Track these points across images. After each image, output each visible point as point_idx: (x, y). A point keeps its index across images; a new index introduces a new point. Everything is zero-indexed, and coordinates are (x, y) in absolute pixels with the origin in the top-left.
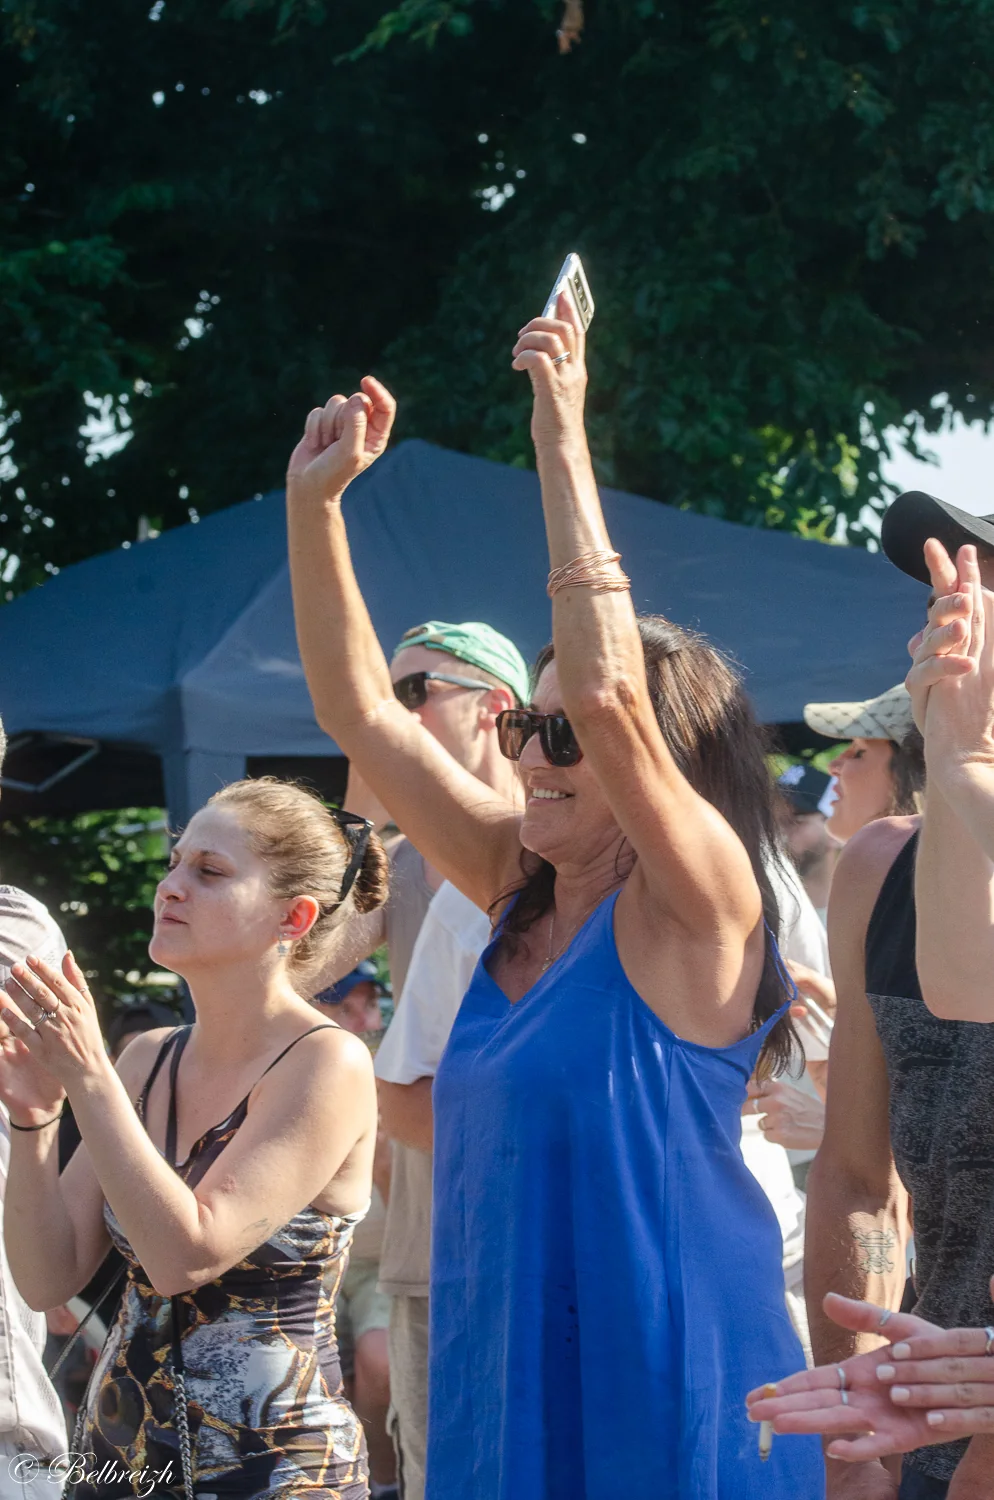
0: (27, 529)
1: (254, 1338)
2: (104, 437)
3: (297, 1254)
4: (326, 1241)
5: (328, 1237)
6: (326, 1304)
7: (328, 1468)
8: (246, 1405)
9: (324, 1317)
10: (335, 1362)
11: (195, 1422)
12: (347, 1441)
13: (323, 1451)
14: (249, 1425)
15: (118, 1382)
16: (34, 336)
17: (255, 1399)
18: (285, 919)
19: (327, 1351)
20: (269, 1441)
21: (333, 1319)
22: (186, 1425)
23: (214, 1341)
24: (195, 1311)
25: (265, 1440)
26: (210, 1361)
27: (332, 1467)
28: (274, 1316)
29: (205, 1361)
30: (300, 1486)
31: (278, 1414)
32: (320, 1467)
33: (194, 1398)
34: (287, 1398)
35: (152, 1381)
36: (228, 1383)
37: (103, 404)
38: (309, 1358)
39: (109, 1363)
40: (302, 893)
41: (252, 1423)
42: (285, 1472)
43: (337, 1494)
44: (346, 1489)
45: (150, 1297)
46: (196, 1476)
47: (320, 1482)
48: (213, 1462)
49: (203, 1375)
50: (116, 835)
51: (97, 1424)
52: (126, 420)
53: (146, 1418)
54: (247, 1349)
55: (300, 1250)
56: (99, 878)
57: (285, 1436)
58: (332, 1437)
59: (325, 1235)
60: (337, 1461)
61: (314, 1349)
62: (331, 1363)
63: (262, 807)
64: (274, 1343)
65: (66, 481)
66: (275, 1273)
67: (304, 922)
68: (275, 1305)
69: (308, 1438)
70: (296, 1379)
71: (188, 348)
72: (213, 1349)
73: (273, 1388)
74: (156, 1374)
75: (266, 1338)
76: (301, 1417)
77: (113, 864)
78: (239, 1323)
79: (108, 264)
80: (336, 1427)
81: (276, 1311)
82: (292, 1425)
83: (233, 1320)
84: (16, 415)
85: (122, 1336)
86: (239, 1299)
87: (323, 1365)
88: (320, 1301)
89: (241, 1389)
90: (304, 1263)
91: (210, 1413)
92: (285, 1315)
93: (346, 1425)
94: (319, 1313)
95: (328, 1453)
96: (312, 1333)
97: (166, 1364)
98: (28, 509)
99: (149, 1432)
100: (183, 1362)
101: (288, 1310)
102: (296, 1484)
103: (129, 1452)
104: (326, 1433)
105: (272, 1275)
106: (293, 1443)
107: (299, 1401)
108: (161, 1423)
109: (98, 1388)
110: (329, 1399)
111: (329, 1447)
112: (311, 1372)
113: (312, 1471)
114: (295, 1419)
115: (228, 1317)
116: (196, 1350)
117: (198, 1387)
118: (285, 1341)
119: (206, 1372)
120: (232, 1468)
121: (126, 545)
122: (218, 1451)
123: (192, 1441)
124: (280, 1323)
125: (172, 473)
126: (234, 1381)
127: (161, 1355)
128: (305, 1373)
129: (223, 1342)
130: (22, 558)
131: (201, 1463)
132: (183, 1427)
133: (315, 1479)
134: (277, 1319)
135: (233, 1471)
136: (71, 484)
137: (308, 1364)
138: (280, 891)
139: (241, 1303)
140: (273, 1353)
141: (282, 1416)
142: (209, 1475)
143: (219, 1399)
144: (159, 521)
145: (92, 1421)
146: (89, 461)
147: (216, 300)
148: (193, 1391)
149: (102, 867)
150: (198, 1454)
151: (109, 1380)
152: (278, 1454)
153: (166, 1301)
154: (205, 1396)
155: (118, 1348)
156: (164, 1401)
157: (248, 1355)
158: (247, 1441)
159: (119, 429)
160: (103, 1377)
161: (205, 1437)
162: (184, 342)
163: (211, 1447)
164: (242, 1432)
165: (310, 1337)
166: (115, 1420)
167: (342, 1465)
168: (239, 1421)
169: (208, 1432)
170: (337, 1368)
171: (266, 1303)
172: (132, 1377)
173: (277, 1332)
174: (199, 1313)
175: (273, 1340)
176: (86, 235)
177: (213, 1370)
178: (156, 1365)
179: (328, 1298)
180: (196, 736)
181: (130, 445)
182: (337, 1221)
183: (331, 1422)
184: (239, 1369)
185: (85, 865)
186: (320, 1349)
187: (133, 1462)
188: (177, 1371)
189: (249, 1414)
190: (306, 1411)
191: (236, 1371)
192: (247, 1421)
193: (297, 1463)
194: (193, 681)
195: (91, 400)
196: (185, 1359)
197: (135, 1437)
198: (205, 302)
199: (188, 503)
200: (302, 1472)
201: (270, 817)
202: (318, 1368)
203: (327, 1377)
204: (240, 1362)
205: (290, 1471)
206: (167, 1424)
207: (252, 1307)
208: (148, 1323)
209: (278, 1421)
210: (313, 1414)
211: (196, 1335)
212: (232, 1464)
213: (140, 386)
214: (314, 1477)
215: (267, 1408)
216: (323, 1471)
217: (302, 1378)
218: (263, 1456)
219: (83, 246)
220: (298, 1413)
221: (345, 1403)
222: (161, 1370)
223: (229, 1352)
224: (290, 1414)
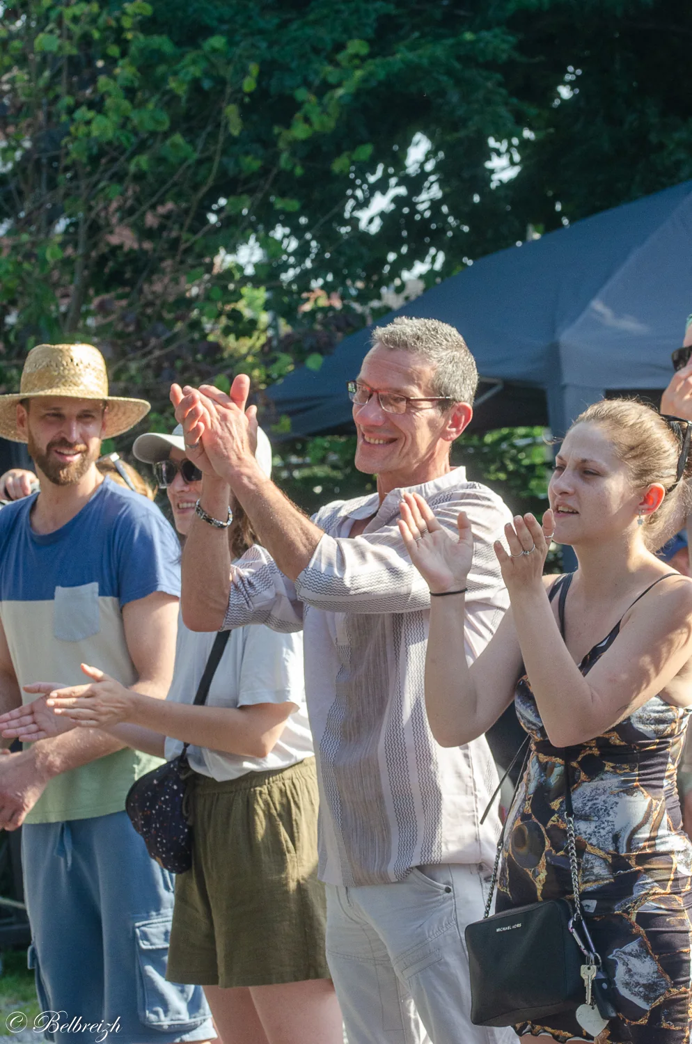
0: (450, 234)
1: (621, 792)
2: (503, 169)
3: (654, 735)
4: (674, 725)
5: (675, 722)
6: (672, 768)
7: (674, 880)
8: (616, 838)
9: (670, 777)
10: (677, 806)
11: (581, 850)
12: (686, 862)
13: (670, 869)
14: (618, 852)
15: (526, 824)
16: (454, 97)
17: (622, 834)
18: (643, 501)
19: (671, 800)
20: (632, 862)
21: (675, 777)
22: (575, 853)
23: (593, 794)
24: (580, 772)
25: (630, 862)
26: (591, 808)
27: (676, 880)
28: (635, 776)
29: (587, 808)
30: (654, 894)
31: (638, 843)
32: (668, 880)
33: (580, 834)
34: (645, 833)
35: (550, 823)
36: (604, 823)
37: (503, 146)
38: (659, 804)
39: (519, 810)
40: (653, 482)
41: (620, 850)
42: (644, 884)
43: (680, 899)
44: (686, 895)
45: (547, 762)
46: (582, 888)
47: (668, 890)
48: (594, 878)
49: (586, 818)
50: (513, 446)
51: (511, 853)
52: (517, 158)
53: (546, 849)
54: (616, 799)
55: (656, 732)
56: (502, 476)
57: (643, 859)
58: (676, 858)
59: (673, 721)
60: (679, 876)
61: (663, 798)
62: (675, 807)
63: (620, 424)
64: (635, 794)
65: (476, 199)
66: (637, 748)
67: (655, 502)
68: (637, 769)
69: (659, 860)
70: (650, 819)
71: (560, 106)
72: (592, 800)
73: (635, 826)
74: (553, 818)
75: (630, 791)
76: (654, 845)
77: (511, 467)
78: (610, 781)
79: (505, 46)
80: (679, 852)
81: (637, 773)
82: (648, 851)
83: (606, 779)
84: (441, 155)
85: (526, 791)
86: (612, 765)
87: (669, 809)
88: (668, 766)
89: (612, 827)
90: (658, 741)
91: (591, 844)
92: (644, 774)
93: (685, 850)
94: (667, 774)
95: (673, 870)
96: (662, 787)
97: (560, 812)
98: (451, 220)
99: (548, 858)
100: (572, 810)
101: (646, 771)
102: (651, 892)
103: (534, 872)
104: (672, 856)
105: (635, 749)
106: (649, 863)
107: (653, 834)
108: (557, 852)
109: (511, 828)
110: (673, 833)
111: (674, 866)
112: (661, 814)
113: (662, 883)
114: (650, 846)
115: (604, 777)
116: (581, 800)
117: (582, 826)
118: (643, 793)
119: (588, 816)
120: (608, 881)
121: (519, 244)
122: (596, 871)
123: (579, 864)
124: (639, 780)
125: (550, 193)
126: (608, 822)
127: (555, 805)
128: (657, 815)
129: (599, 795)
130: (446, 255)
131: (585, 879)
132: (573, 854)
133: (664, 888)
134: (637, 778)
135: (607, 884)
136: (481, 202)
137: (658, 808)
138: (638, 482)
139: (612, 767)
140: (635, 802)
141: (641, 845)
142: (590, 887)
143: (597, 835)
144: (541, 227)
145: (507, 851)
146: (493, 185)
147: (579, 72)
148: (579, 829)
149: (503, 468)
150: (583, 873)
151: (518, 823)
152: (639, 871)
153: (558, 765)
154: (587, 833)
155: (524, 800)
156: (558, 837)
157: (617, 803)
158: (617, 863)
159: (512, 163)
160: (515, 820)
161: (587, 861)
162: (557, 102)
163: (592, 868)
164: (614, 856)
165: (661, 790)
166: (524, 851)
167: (683, 878)
168: (611, 849)
169: (590, 857)
170: (678, 810)
171: (630, 767)
172: (536, 821)
173: (637, 787)
174: (582, 774)
175: (634, 792)
176: (489, 28)
177: (593, 814)
178: (553, 812)
179: (673, 764)
180: (569, 376)
181: (520, 174)
182: (681, 711)
183: (676, 849)
184: (611, 813)
185: (493, 468)
186: (667, 798)
187: (537, 879)
188: (569, 815)
189: (618, 844)
190: (657, 841)
191: (608, 814)
192: (617, 849)
193: (652, 878)
194: (569, 338)
195: (492, 142)
196: (574, 807)
197: (539, 863)
198: (571, 73)
199: (562, 214)
200: (655, 884)
201: (625, 430)
202: (666, 811)
203: (672, 818)
204: (612, 808)
205: (647, 883)
206: (562, 853)
207: (620, 770)
208: (545, 781)
209: (638, 849)
210: (662, 843)
211: (580, 790)
212: (607, 879)
213: (528, 134)
214: (664, 887)
215: (630, 839)
216: (670, 883)
217: (655, 818)
218: (628, 873)
219: (486, 35)
220: (653, 842)
221: (684, 835)
222: (556, 815)
223: (604, 801)
224: (647, 844)
